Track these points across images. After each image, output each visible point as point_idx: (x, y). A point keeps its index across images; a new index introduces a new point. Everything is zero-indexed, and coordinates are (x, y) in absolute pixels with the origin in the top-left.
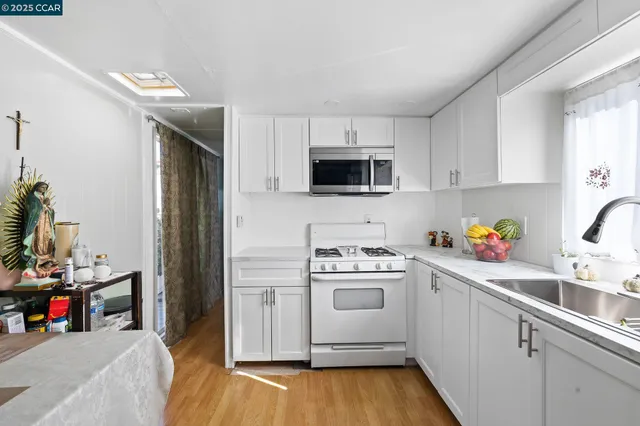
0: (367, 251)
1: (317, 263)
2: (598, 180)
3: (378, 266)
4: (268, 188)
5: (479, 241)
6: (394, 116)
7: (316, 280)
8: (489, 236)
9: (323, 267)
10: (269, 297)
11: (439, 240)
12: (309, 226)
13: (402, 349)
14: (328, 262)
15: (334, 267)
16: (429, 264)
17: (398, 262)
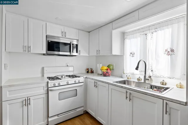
0: (69, 76)
1: (51, 83)
2: (132, 55)
3: (75, 81)
4: (24, 51)
5: (105, 71)
6: (79, 29)
7: (51, 90)
8: (107, 69)
9: (54, 85)
10: (27, 102)
11: (90, 71)
12: (43, 68)
13: (83, 108)
14: (56, 82)
15: (59, 84)
16: (92, 79)
17: (82, 79)
